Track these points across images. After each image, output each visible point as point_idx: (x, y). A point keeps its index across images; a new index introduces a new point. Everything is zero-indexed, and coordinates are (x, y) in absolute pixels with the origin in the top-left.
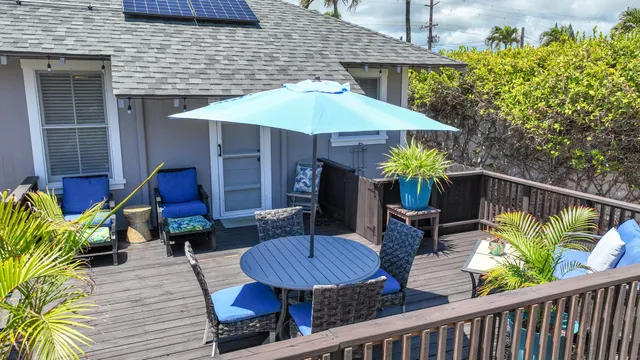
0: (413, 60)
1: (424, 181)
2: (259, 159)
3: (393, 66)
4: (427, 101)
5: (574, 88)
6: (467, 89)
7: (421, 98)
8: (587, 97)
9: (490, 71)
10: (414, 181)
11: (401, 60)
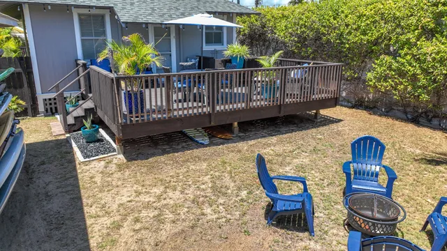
0: (237, 11)
1: (240, 57)
2: (171, 55)
3: (229, 13)
4: (246, 32)
5: (301, 22)
6: (263, 26)
7: (244, 31)
8: (305, 26)
9: (273, 17)
10: (237, 57)
11: (232, 11)
